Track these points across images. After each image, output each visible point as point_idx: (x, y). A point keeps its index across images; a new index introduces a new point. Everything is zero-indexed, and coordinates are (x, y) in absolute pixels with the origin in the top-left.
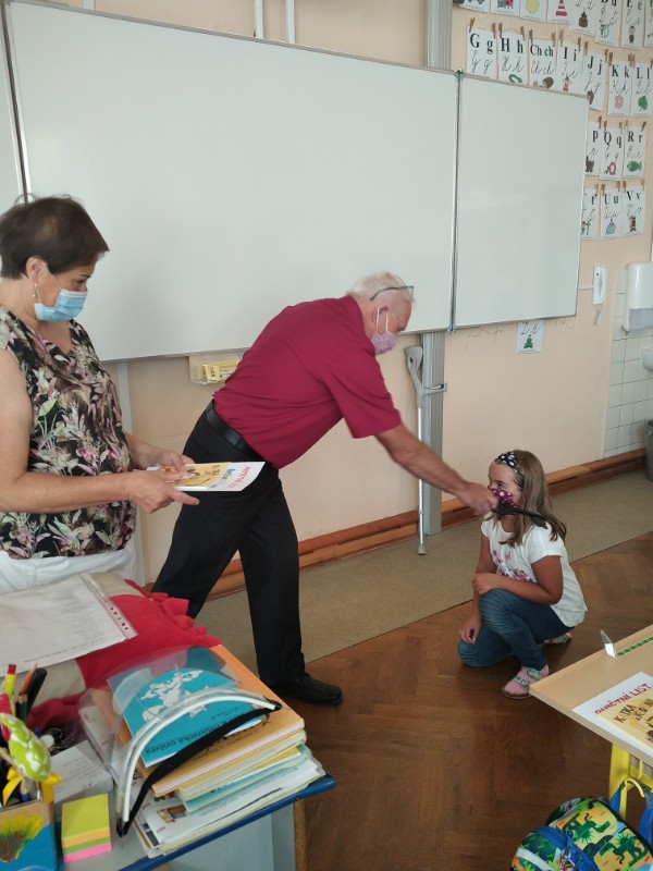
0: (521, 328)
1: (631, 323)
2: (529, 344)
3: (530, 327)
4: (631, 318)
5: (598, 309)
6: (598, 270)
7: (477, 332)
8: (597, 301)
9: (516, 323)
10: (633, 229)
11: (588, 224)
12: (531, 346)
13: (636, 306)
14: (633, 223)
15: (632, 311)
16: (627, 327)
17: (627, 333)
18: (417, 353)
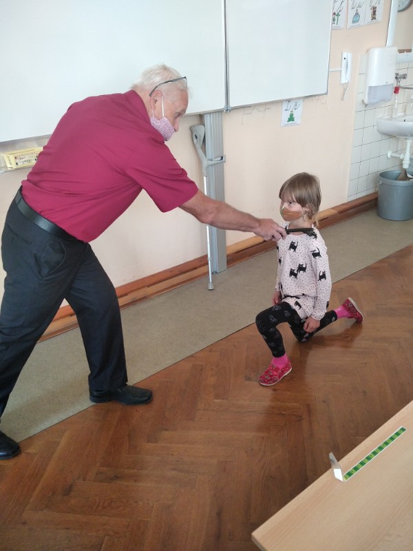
0: (285, 106)
1: (369, 98)
2: (291, 119)
3: (292, 104)
4: (369, 94)
5: (345, 87)
6: (345, 55)
7: (248, 111)
8: (344, 81)
9: (281, 102)
10: (374, 18)
11: (338, 15)
12: (293, 120)
13: (373, 84)
14: (374, 13)
15: (370, 88)
16: (366, 101)
17: (366, 105)
18: (200, 131)
